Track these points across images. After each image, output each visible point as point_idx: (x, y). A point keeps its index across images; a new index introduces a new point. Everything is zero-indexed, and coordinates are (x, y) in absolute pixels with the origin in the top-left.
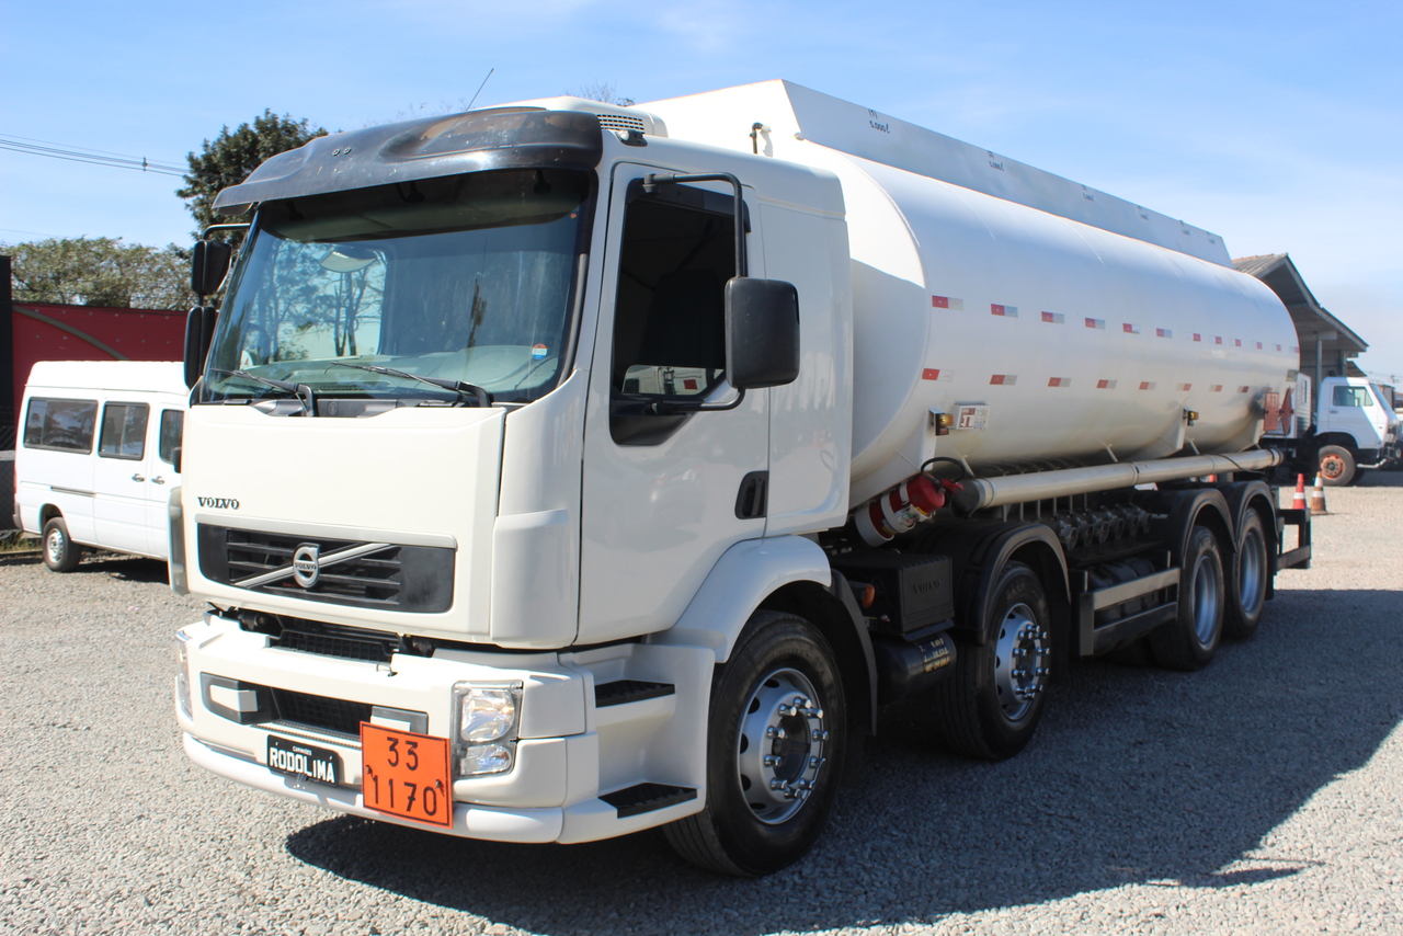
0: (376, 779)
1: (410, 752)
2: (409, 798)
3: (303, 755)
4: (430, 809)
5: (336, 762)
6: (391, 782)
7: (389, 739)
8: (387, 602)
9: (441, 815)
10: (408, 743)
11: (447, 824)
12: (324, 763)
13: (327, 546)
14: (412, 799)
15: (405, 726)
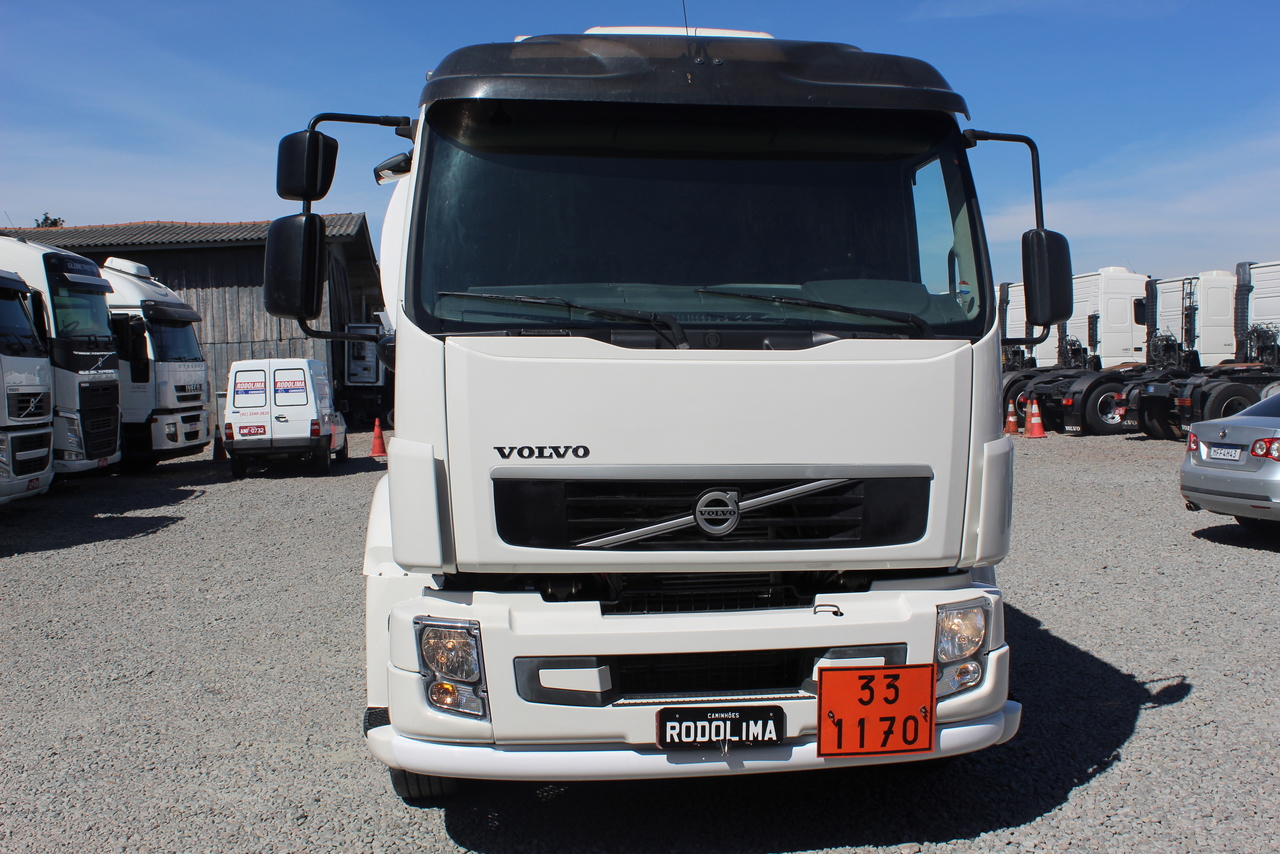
0: (839, 724)
1: (889, 686)
2: (885, 732)
3: (724, 720)
4: (910, 736)
5: (778, 716)
6: (862, 722)
7: (861, 678)
8: (831, 539)
9: (922, 742)
10: (886, 677)
11: (929, 749)
12: (760, 723)
13: (748, 487)
14: (888, 733)
15: (880, 661)
